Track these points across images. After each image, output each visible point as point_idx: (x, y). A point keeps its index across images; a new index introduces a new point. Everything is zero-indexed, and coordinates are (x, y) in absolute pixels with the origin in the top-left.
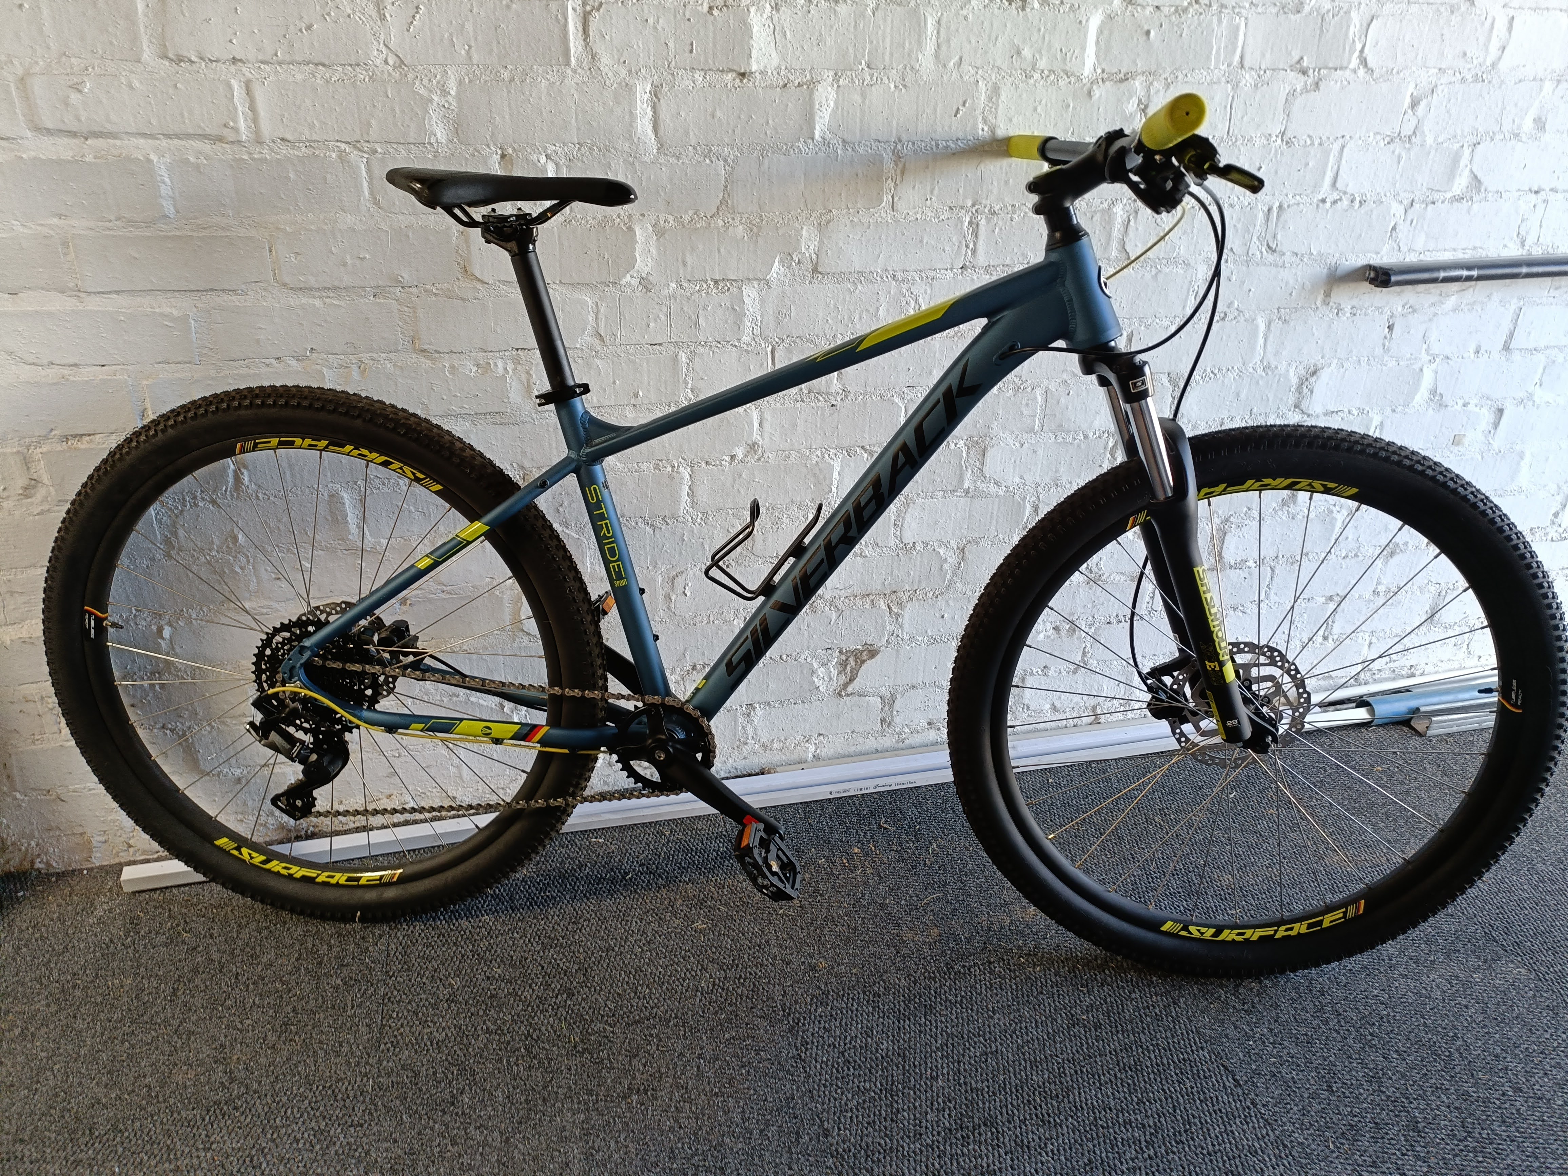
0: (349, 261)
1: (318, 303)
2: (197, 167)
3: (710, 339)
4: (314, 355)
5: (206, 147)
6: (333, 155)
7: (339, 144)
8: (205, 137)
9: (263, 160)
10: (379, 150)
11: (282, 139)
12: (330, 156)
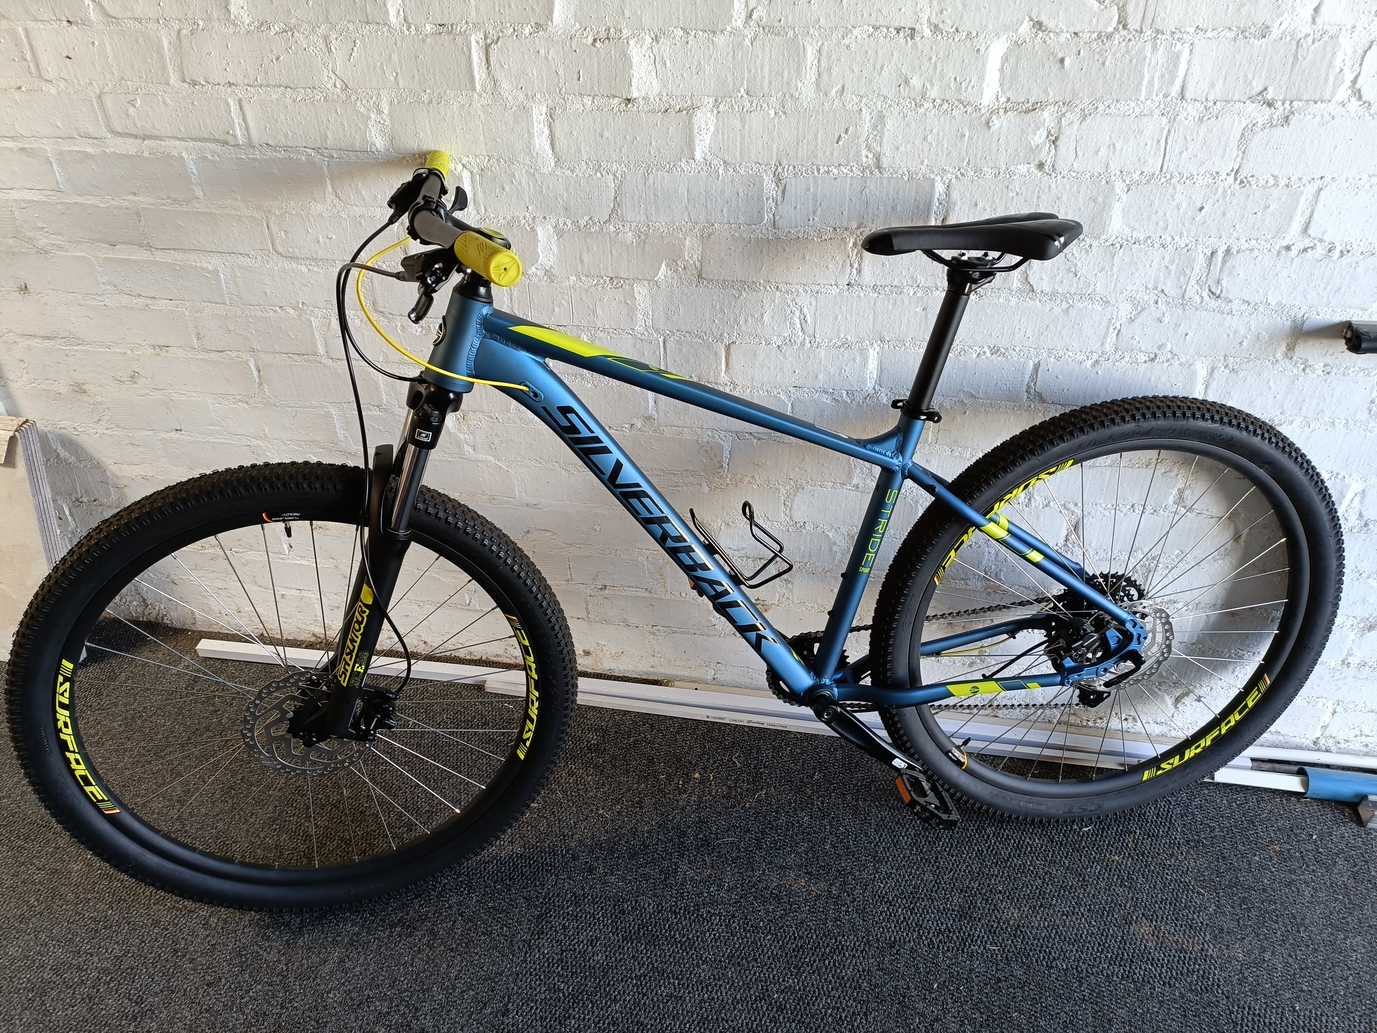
0: (321, 239)
1: (304, 269)
2: (213, 162)
3: (607, 326)
4: (305, 307)
5: (218, 148)
6: (303, 158)
7: (307, 150)
8: (216, 141)
9: (255, 160)
10: (335, 156)
11: (267, 144)
12: (301, 159)
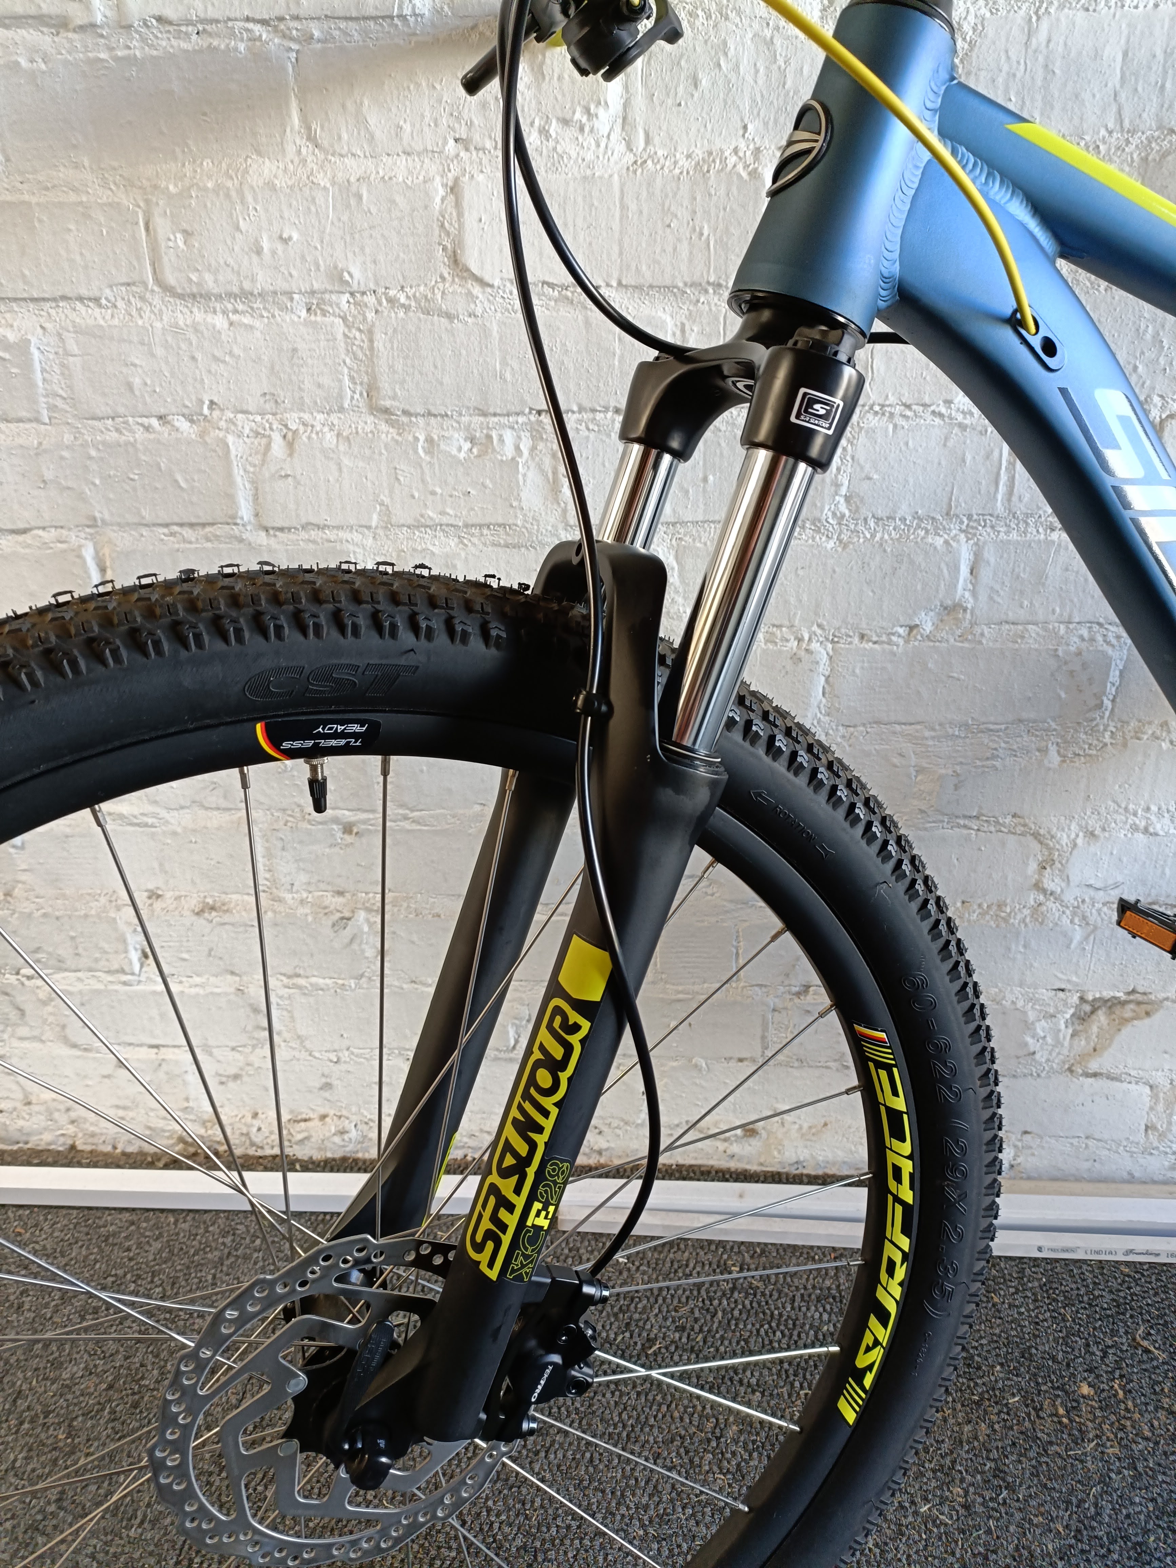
0: (266, 245)
1: (220, 322)
2: (32, 76)
4: (216, 413)
5: (42, 39)
6: (242, 47)
7: (250, 26)
8: (40, 20)
9: (130, 60)
10: (317, 34)
11: (159, 19)
12: (236, 49)
